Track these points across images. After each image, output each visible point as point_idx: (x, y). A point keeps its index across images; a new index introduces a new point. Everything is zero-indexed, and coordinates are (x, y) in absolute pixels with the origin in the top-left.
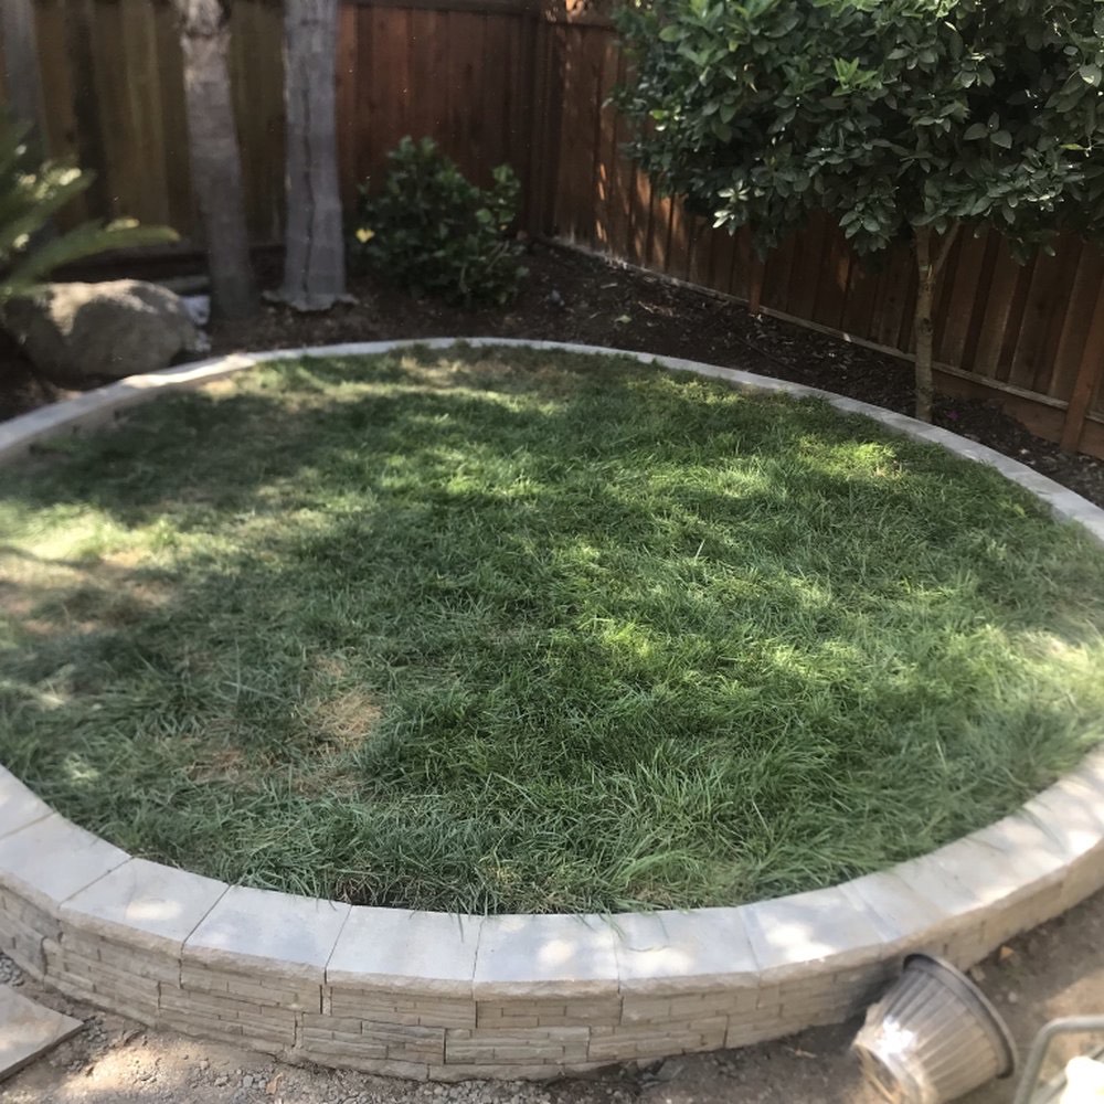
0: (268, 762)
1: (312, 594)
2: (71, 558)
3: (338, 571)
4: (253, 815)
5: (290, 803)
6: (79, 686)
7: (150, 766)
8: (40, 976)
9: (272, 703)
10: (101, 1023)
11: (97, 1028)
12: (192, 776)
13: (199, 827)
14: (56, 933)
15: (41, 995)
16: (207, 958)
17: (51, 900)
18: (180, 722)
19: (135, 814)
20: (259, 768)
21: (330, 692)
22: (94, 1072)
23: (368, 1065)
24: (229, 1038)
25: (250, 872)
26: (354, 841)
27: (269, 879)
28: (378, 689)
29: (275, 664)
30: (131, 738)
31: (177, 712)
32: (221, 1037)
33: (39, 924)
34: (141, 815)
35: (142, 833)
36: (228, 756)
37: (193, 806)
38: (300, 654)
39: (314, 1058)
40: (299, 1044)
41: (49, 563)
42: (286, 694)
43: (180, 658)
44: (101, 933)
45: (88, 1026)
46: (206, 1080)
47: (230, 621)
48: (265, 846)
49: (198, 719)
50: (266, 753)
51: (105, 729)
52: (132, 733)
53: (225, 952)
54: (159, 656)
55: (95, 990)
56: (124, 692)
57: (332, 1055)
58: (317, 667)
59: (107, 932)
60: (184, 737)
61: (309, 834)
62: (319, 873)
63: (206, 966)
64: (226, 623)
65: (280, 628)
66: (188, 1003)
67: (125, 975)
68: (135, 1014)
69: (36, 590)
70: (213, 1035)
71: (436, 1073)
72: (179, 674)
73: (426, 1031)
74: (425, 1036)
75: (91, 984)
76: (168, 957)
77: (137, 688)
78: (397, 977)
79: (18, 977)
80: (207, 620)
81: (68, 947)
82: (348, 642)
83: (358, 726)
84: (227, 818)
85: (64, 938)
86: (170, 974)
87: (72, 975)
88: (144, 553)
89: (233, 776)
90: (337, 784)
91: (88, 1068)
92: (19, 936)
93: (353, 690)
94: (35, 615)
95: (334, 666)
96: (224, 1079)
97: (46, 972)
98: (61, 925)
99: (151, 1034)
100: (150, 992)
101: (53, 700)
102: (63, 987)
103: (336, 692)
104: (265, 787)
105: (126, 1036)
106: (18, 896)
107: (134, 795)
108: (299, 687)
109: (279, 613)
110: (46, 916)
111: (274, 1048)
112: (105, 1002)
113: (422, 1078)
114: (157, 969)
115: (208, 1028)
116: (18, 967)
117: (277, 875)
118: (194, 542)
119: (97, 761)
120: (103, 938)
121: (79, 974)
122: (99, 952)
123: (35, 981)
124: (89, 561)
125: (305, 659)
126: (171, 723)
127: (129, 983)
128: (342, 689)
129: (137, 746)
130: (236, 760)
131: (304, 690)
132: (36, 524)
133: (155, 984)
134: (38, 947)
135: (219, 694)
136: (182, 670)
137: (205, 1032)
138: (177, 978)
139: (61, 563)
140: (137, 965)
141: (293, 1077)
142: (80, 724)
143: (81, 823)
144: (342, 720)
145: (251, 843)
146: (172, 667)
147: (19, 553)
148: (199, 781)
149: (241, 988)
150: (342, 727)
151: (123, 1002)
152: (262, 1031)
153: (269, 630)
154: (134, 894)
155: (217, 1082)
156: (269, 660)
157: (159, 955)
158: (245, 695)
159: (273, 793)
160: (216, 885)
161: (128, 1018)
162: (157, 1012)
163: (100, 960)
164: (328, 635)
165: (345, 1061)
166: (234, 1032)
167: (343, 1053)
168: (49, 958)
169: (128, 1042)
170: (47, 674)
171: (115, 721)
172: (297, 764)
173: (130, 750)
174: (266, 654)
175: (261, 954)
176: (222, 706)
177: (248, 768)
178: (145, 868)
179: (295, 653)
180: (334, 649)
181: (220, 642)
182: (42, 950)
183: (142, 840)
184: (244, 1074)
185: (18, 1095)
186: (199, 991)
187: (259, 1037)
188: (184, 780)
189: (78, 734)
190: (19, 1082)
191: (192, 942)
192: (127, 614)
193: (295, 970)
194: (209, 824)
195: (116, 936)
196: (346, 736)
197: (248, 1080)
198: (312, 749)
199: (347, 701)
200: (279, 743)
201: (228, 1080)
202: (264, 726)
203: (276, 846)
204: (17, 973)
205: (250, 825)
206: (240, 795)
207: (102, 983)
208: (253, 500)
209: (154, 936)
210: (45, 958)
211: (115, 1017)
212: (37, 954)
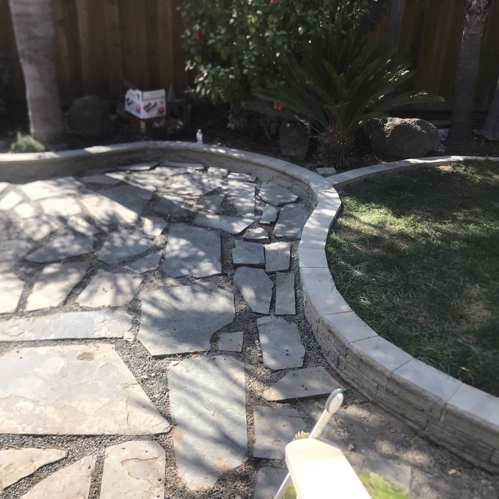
0: (438, 318)
1: (470, 258)
2: (373, 223)
3: (484, 252)
4: (428, 336)
5: (444, 336)
6: (368, 270)
7: (390, 306)
8: (335, 368)
9: (444, 296)
10: (353, 393)
11: (351, 394)
12: (406, 314)
13: (406, 333)
14: (345, 354)
15: (334, 375)
16: (400, 381)
17: (347, 340)
18: (405, 294)
19: (382, 321)
20: (433, 320)
21: (470, 300)
22: (347, 408)
23: (453, 449)
24: (399, 417)
25: (422, 356)
26: (469, 359)
27: (431, 362)
28: (492, 304)
29: (448, 282)
30: (385, 294)
31: (404, 289)
32: (396, 415)
33: (339, 348)
34: (384, 322)
35: (384, 328)
36: (422, 312)
37: (404, 326)
38: (460, 281)
39: (432, 438)
40: (427, 429)
41: (365, 224)
42: (451, 295)
43: (409, 270)
44: (362, 358)
45: (348, 392)
46: (387, 428)
47: (432, 261)
48: (431, 349)
49: (412, 295)
50: (438, 315)
51: (376, 288)
52: (386, 292)
53: (408, 381)
54: (401, 267)
55: (353, 380)
56: (385, 277)
57: (439, 439)
58: (466, 288)
59: (364, 358)
60: (405, 300)
61: (450, 350)
62: (451, 366)
63: (398, 384)
64: (430, 261)
65: (453, 268)
66: (387, 397)
67: (366, 377)
68: (366, 394)
69: (358, 232)
70: (393, 413)
71: (483, 465)
72: (408, 276)
73: (484, 446)
74: (483, 447)
75: (352, 377)
76: (384, 375)
77: (391, 276)
78: (477, 417)
79: (327, 366)
80: (423, 258)
81: (348, 360)
82: (483, 282)
83: (479, 316)
84: (417, 334)
85: (348, 356)
86: (384, 383)
87: (346, 372)
88: (402, 227)
89: (422, 320)
90: (465, 336)
91: (345, 406)
92: (331, 351)
93: (481, 301)
94: (356, 241)
95: (474, 290)
96: (394, 431)
97: (337, 367)
98: (348, 351)
99: (370, 404)
100: (374, 387)
101: (358, 273)
102: (342, 375)
103: (472, 300)
104: (435, 328)
105: (361, 401)
106: (335, 336)
107: (382, 315)
108: (457, 294)
109: (453, 262)
110: (343, 346)
111: (416, 427)
112: (356, 386)
113: (477, 464)
114: (379, 380)
115: (393, 410)
116: (328, 363)
117: (434, 360)
118: (423, 228)
119: (371, 299)
120: (362, 360)
121: (349, 372)
122: (359, 366)
123: (333, 369)
124: (380, 226)
125: (461, 283)
126: (401, 293)
127: (367, 381)
128: (475, 300)
129: (387, 297)
130: (424, 314)
131: (459, 295)
132: (363, 208)
133: (376, 385)
134: (337, 357)
135: (423, 287)
136: (410, 274)
137: (390, 411)
138: (385, 385)
139: (370, 224)
140: (372, 375)
141: (421, 441)
142: (367, 284)
143: (363, 318)
144: (473, 312)
145: (425, 346)
146: (406, 272)
147: (355, 218)
148: (409, 317)
149: (410, 398)
150: (472, 314)
151: (362, 388)
152: (413, 419)
153: (448, 268)
154: (377, 348)
155: (391, 430)
156: (446, 280)
157: (381, 373)
158: (433, 290)
159: (438, 331)
160: (408, 356)
161: (363, 395)
162: (374, 396)
163: (358, 369)
164: (474, 277)
165: (444, 444)
166: (402, 415)
167: (444, 440)
168: (340, 363)
169: (361, 403)
170: (357, 263)
171: (380, 286)
172: (450, 323)
173: (384, 298)
174: (445, 277)
175: (422, 387)
176: (423, 292)
177: (429, 319)
178: (382, 341)
179: (457, 280)
180: (475, 283)
181: (426, 268)
182: (339, 358)
183: (383, 331)
184: (402, 432)
185: (321, 405)
186: (393, 393)
187: (411, 420)
188: (402, 315)
189: (365, 287)
190: (322, 401)
191: (395, 372)
192: (391, 248)
193: (434, 398)
194: (410, 333)
195: (367, 361)
196: (474, 319)
197: (403, 435)
198: (457, 319)
199: (477, 305)
200: (444, 312)
201: (396, 432)
202: (439, 304)
203: (435, 351)
204: (327, 365)
205: (426, 339)
206: (424, 327)
207: (357, 378)
208: (451, 215)
209: (382, 366)
210: (338, 362)
211: (358, 393)
212: (336, 359)
